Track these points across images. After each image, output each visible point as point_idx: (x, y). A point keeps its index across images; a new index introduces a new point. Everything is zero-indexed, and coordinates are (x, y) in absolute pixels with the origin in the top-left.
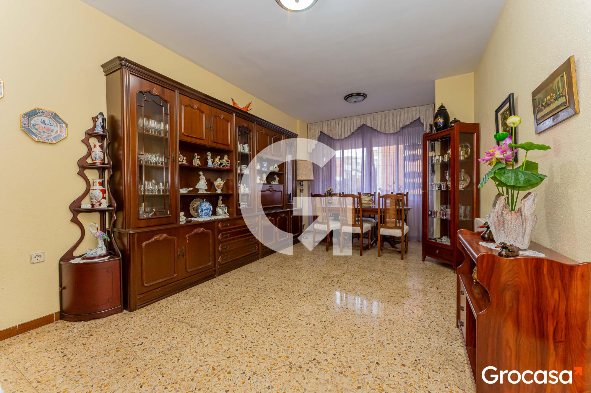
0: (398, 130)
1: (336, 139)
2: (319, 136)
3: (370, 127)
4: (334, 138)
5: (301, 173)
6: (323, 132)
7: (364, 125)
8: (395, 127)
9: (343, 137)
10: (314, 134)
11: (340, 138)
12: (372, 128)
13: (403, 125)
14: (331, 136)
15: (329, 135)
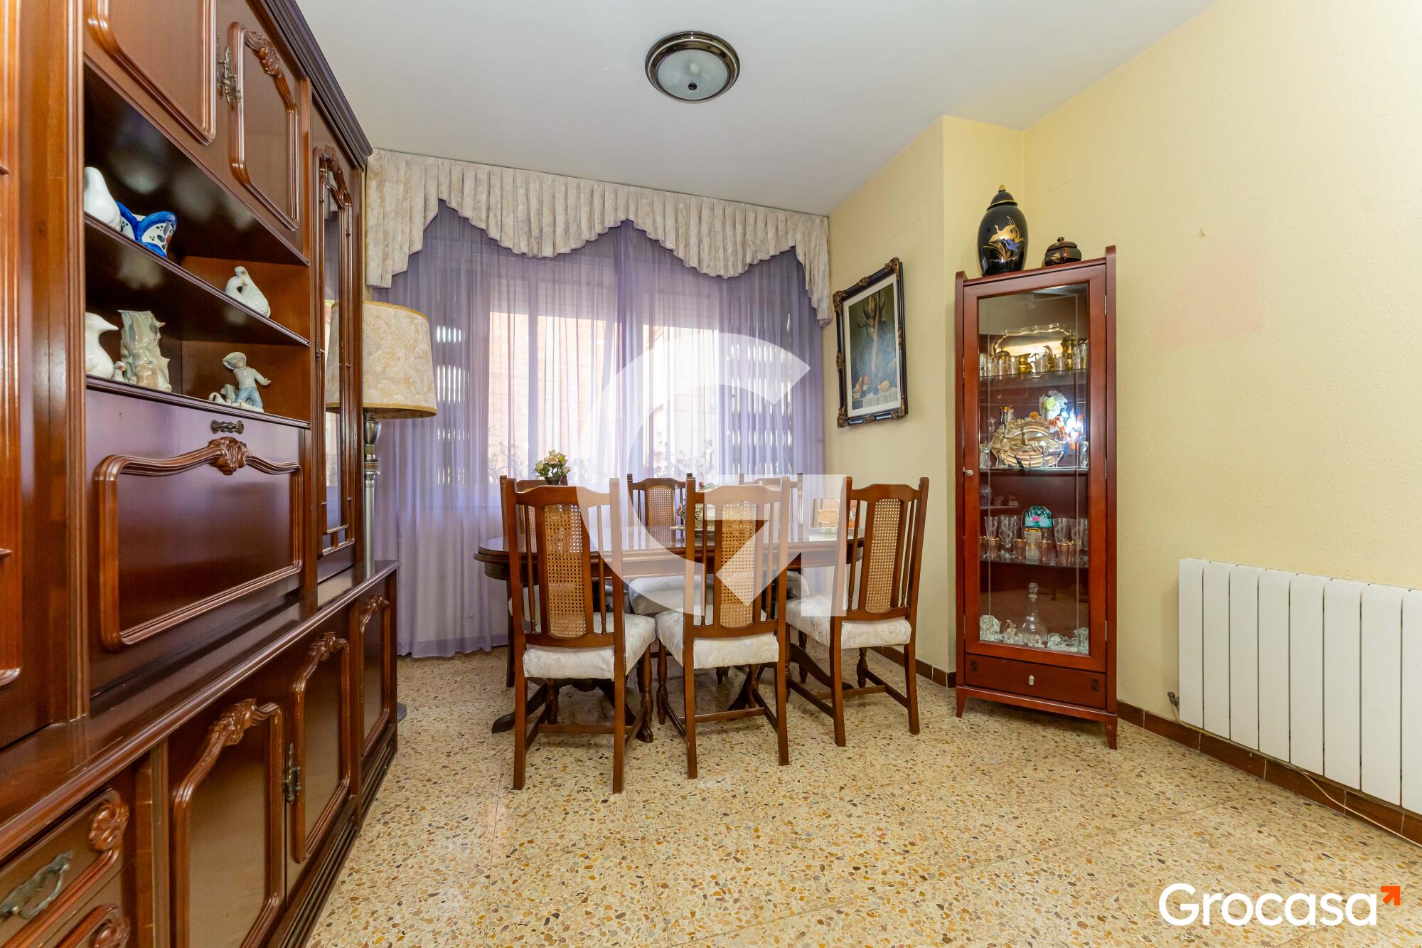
0: (740, 270)
1: (516, 251)
2: (431, 215)
3: (652, 237)
4: (506, 243)
5: (379, 369)
6: (454, 205)
7: (627, 223)
8: (731, 260)
9: (548, 252)
10: (407, 204)
11: (535, 251)
12: (655, 242)
13: (753, 259)
14: (494, 233)
15: (483, 226)
